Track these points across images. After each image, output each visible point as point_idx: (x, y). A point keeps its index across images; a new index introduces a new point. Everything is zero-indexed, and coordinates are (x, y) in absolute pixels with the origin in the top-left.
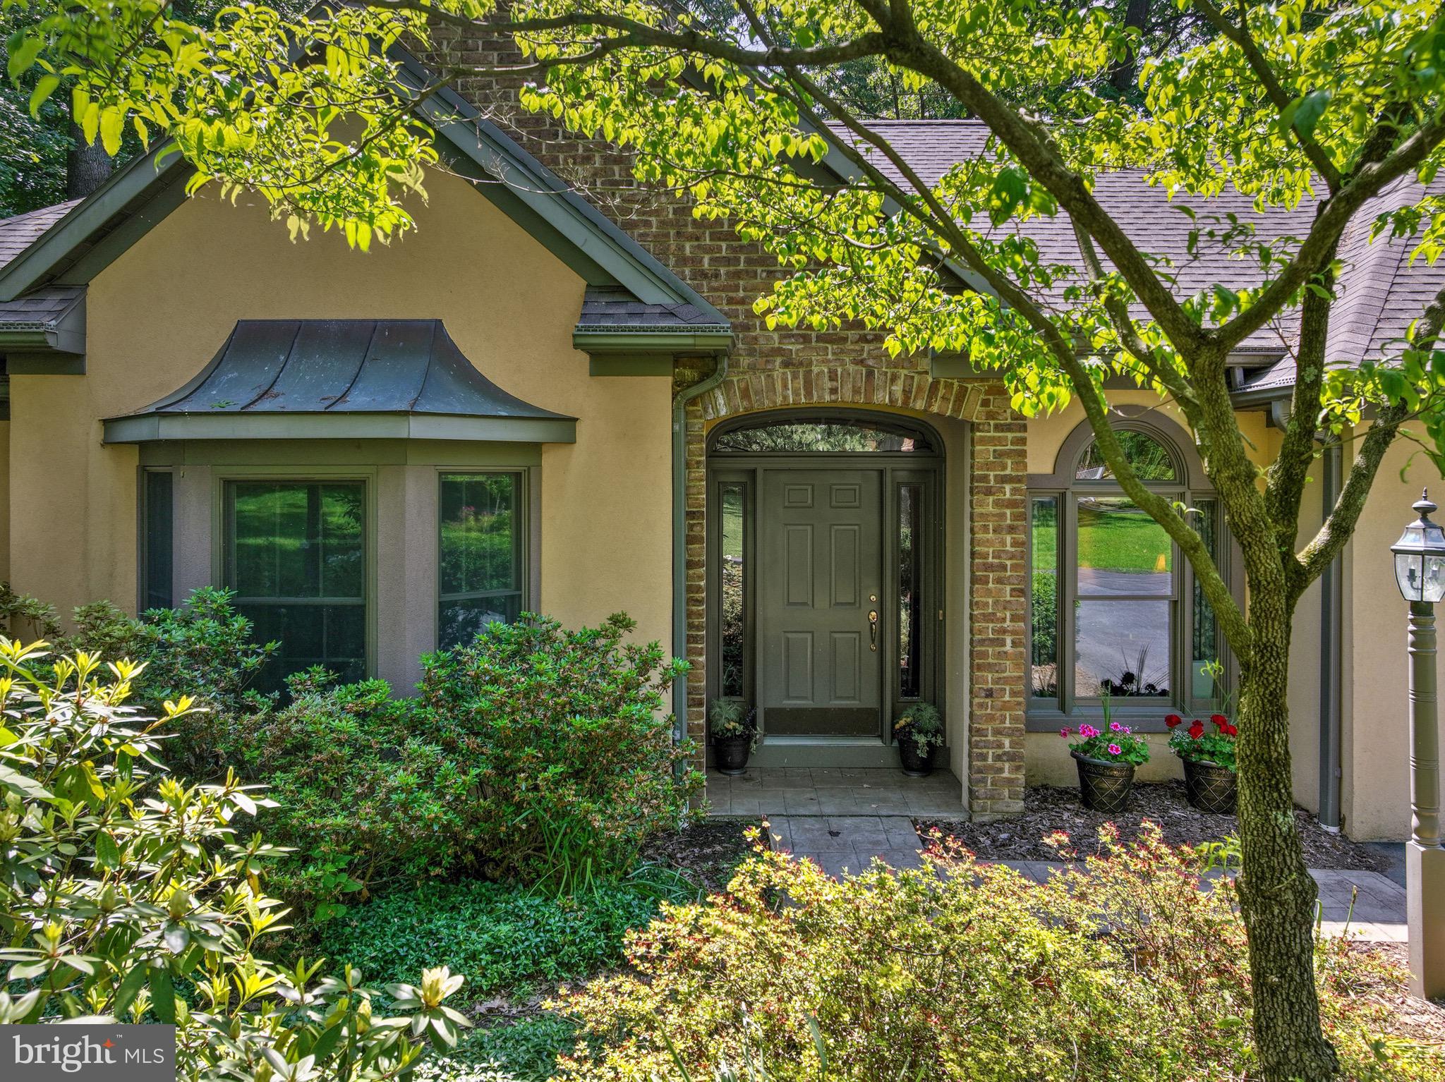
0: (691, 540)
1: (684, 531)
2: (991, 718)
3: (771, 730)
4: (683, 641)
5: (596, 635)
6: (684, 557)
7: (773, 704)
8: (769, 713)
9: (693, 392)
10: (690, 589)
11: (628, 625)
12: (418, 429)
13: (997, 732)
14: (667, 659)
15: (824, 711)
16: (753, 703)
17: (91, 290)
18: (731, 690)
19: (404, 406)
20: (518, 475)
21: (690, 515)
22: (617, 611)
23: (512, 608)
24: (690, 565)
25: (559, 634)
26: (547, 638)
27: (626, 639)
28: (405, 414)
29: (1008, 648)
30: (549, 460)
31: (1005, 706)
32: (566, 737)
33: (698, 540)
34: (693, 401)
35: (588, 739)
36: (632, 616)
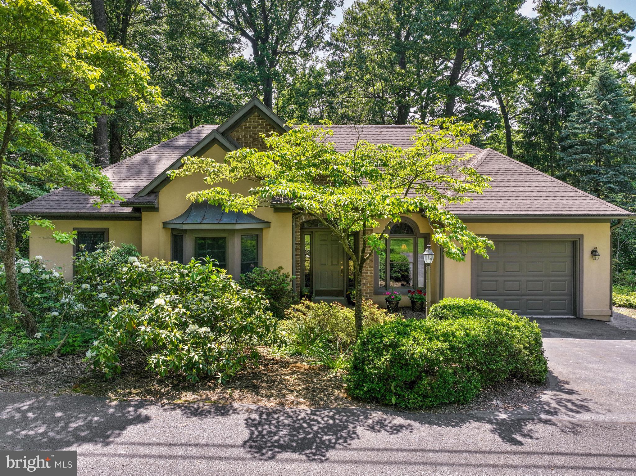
0: (297, 249)
1: (295, 247)
2: (365, 290)
3: (316, 295)
4: (295, 272)
5: (276, 271)
6: (295, 253)
7: (317, 289)
8: (316, 291)
9: (297, 216)
10: (296, 261)
11: (282, 269)
12: (238, 227)
13: (366, 293)
14: (291, 276)
15: (329, 291)
16: (312, 288)
17: (160, 193)
18: (307, 286)
19: (234, 222)
20: (257, 235)
21: (296, 244)
22: (280, 266)
23: (257, 264)
24: (296, 255)
25: (268, 271)
26: (265, 271)
27: (282, 272)
28: (235, 224)
29: (369, 274)
30: (264, 232)
31: (368, 287)
32: (271, 290)
33: (298, 249)
34: (297, 218)
35: (275, 291)
36: (283, 267)
